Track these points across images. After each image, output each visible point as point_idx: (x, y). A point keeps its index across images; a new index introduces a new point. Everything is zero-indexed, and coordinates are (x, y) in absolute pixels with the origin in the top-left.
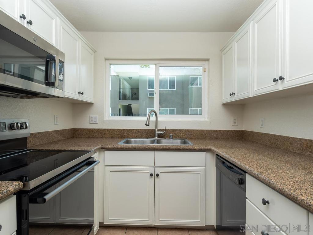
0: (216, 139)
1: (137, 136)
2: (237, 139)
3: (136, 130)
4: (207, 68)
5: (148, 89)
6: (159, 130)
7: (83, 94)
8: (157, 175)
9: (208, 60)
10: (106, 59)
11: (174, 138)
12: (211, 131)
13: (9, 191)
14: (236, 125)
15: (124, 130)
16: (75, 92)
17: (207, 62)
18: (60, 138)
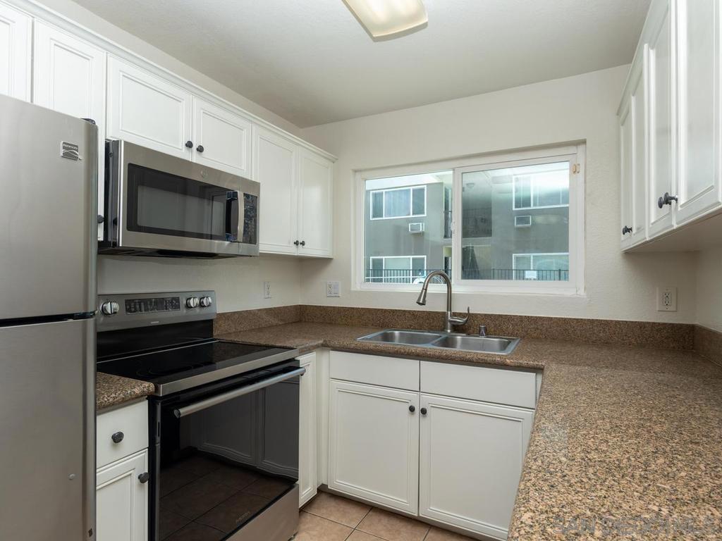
0: (607, 344)
1: (411, 326)
2: (674, 347)
3: (409, 312)
4: (581, 161)
5: (514, 209)
6: (455, 314)
7: (303, 244)
8: (424, 412)
9: (584, 142)
10: (356, 171)
11: (488, 334)
12: (592, 321)
13: (134, 392)
14: (671, 308)
15: (386, 311)
16: (289, 243)
17: (581, 148)
18: (275, 321)
